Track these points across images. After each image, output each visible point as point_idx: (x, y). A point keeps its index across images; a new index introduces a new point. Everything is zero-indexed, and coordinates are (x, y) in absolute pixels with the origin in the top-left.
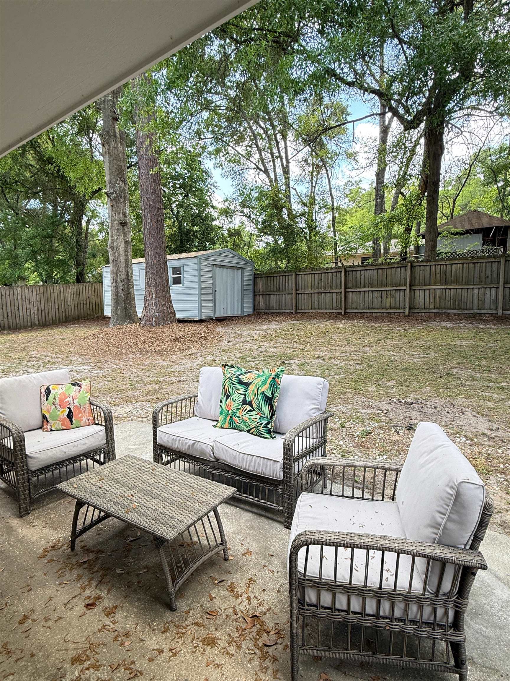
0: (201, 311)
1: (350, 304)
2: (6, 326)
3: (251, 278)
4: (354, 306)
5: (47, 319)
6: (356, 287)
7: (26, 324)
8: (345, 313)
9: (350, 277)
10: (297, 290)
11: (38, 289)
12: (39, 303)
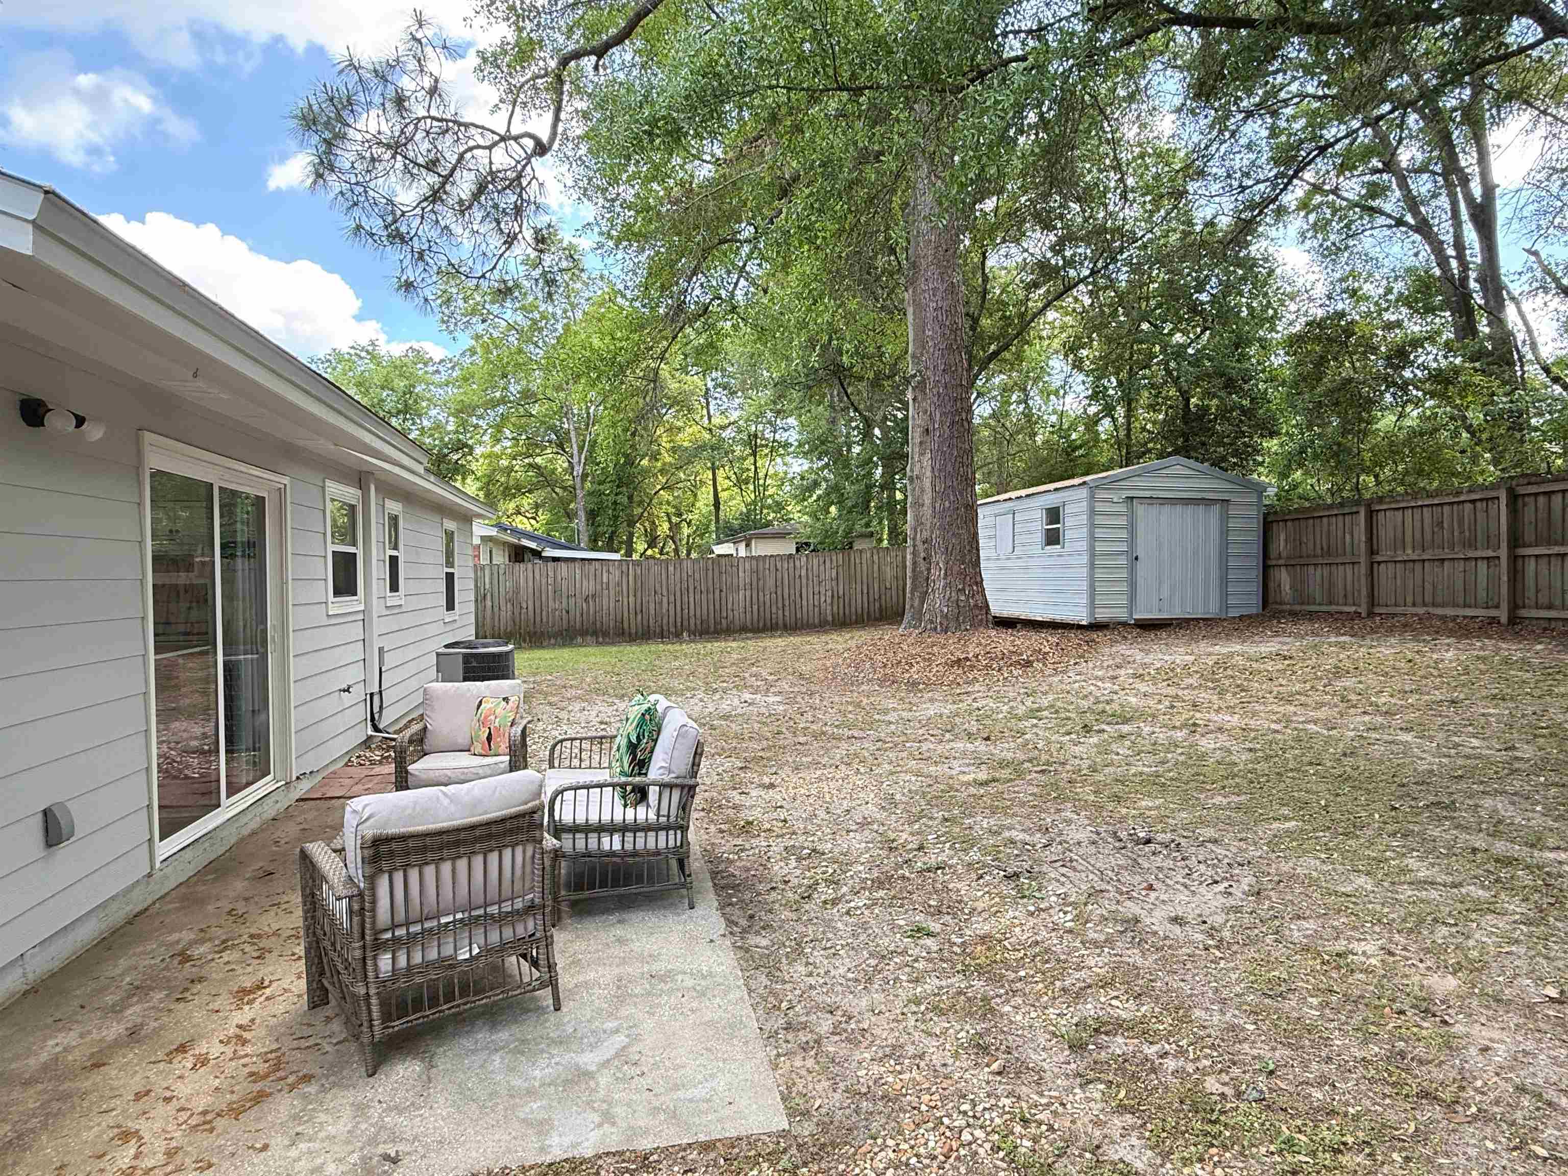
0: (1092, 605)
1: (1531, 593)
2: (780, 622)
3: (1256, 525)
4: (1543, 600)
5: (847, 612)
6: (1550, 542)
7: (811, 621)
8: (1514, 620)
9: (1529, 514)
10: (1372, 551)
11: (834, 558)
12: (834, 583)
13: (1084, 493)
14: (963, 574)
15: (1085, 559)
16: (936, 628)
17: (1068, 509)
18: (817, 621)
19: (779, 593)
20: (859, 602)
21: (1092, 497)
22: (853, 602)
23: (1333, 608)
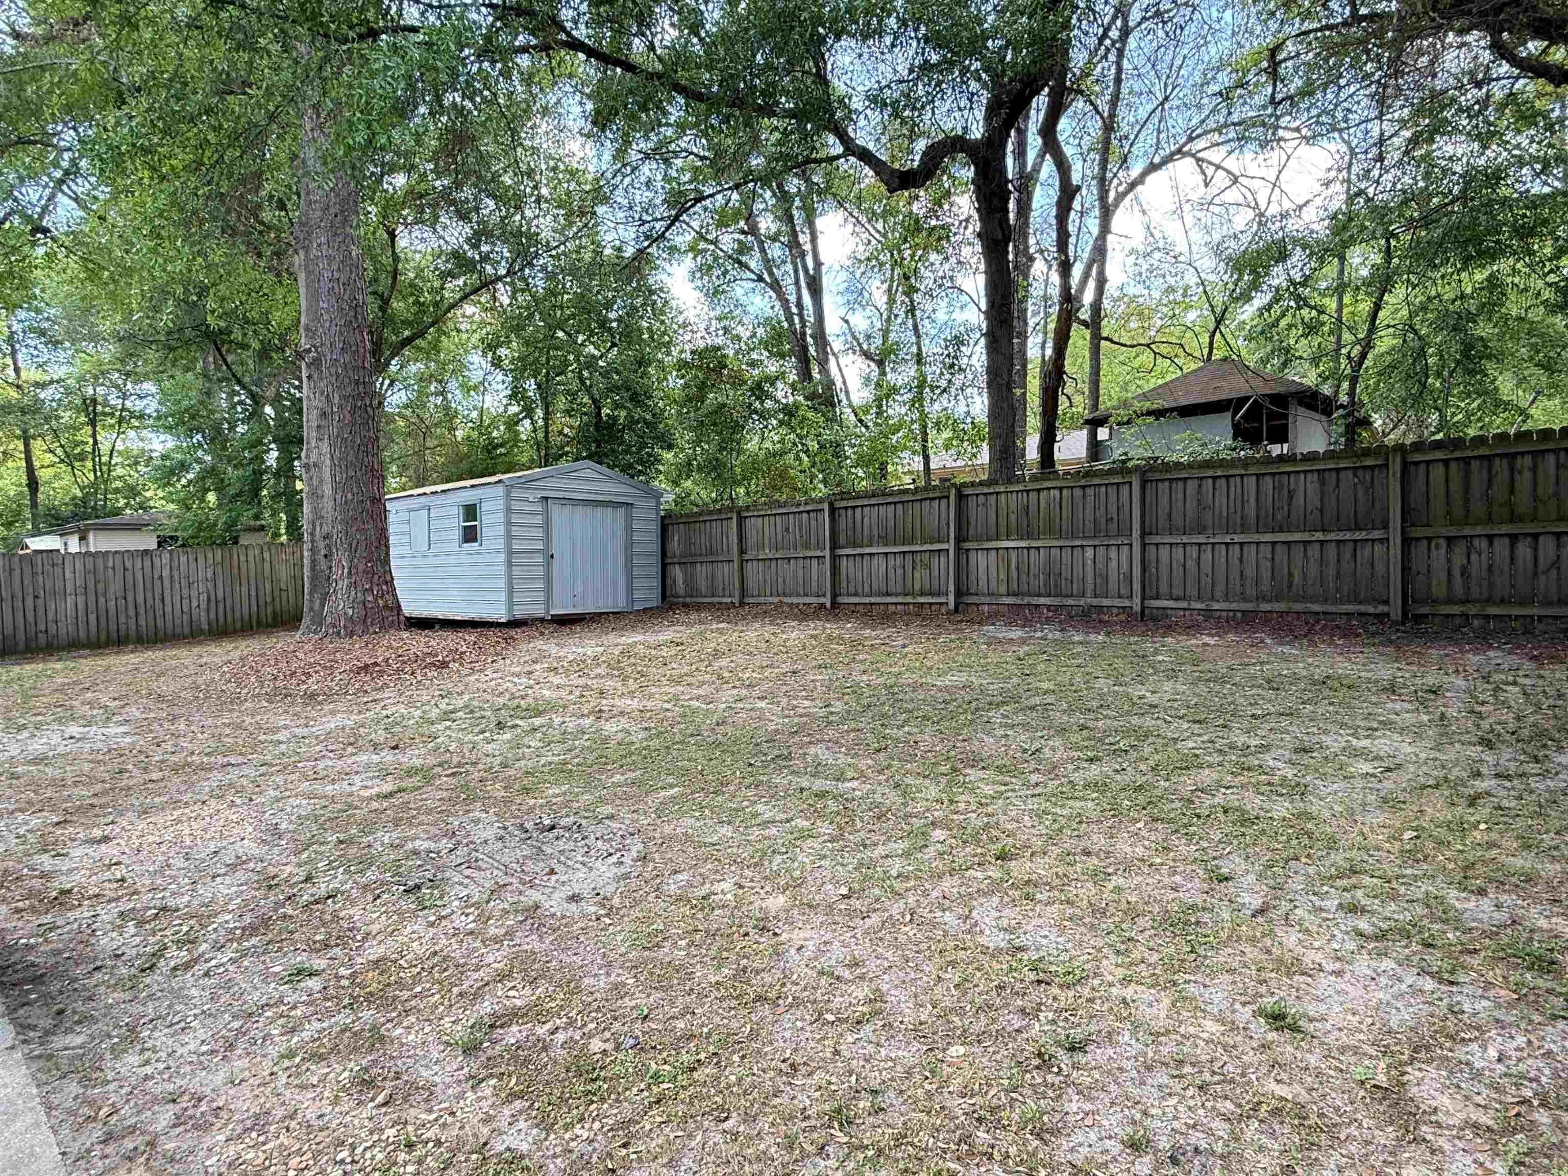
0: (510, 603)
1: (844, 585)
2: (132, 633)
3: (655, 527)
4: (852, 590)
5: (229, 619)
6: (855, 545)
7: (178, 630)
8: (834, 605)
9: (843, 522)
10: (742, 551)
11: (210, 555)
12: (210, 585)
13: (500, 490)
14: (370, 574)
15: (502, 558)
16: (339, 633)
17: (485, 506)
18: (187, 630)
19: (130, 598)
20: (245, 608)
21: (508, 495)
22: (237, 607)
23: (716, 600)
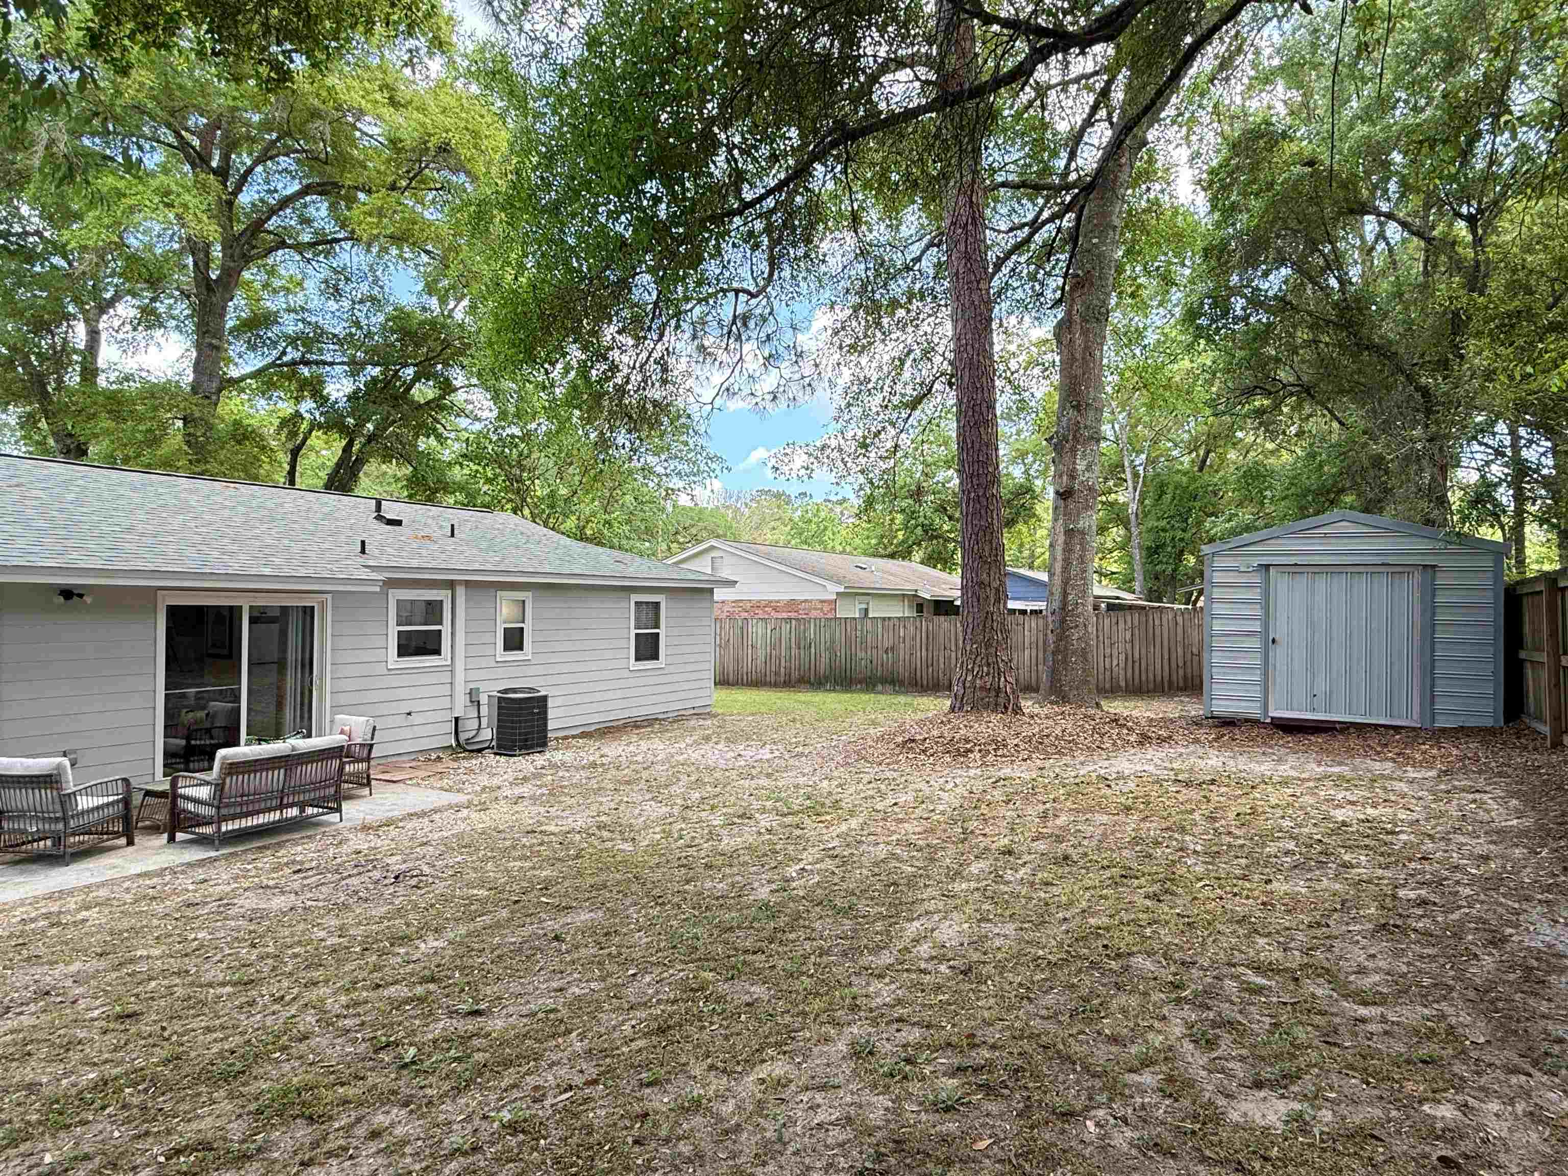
0: (1209, 696)
11: (1129, 618)
12: (1129, 646)
18: (1108, 686)
22: (1151, 668)
